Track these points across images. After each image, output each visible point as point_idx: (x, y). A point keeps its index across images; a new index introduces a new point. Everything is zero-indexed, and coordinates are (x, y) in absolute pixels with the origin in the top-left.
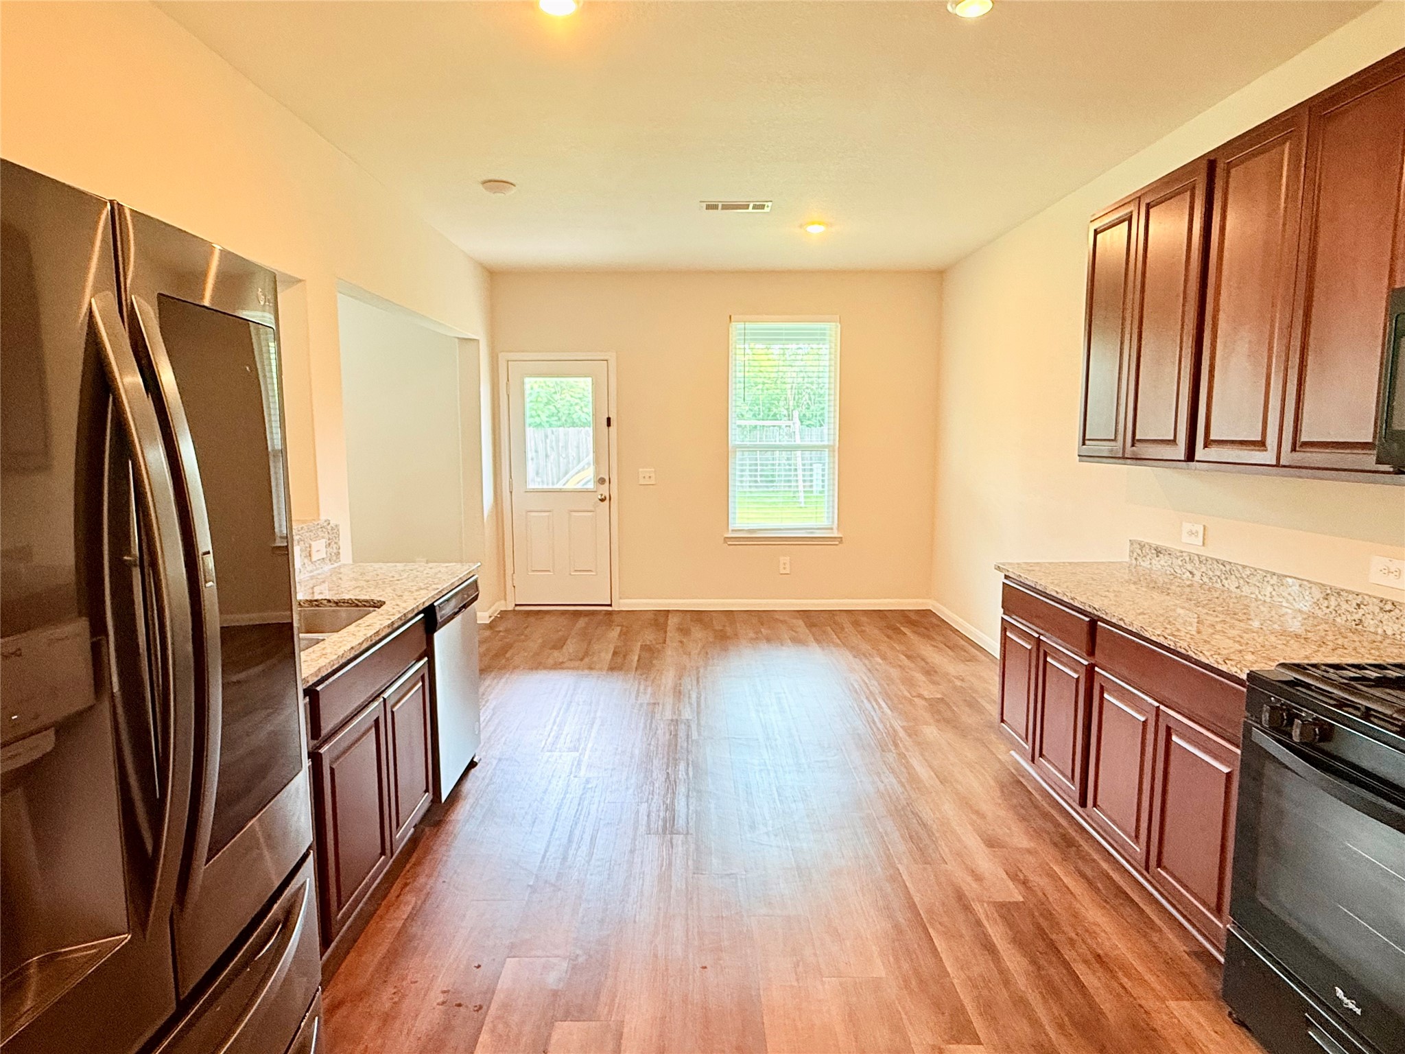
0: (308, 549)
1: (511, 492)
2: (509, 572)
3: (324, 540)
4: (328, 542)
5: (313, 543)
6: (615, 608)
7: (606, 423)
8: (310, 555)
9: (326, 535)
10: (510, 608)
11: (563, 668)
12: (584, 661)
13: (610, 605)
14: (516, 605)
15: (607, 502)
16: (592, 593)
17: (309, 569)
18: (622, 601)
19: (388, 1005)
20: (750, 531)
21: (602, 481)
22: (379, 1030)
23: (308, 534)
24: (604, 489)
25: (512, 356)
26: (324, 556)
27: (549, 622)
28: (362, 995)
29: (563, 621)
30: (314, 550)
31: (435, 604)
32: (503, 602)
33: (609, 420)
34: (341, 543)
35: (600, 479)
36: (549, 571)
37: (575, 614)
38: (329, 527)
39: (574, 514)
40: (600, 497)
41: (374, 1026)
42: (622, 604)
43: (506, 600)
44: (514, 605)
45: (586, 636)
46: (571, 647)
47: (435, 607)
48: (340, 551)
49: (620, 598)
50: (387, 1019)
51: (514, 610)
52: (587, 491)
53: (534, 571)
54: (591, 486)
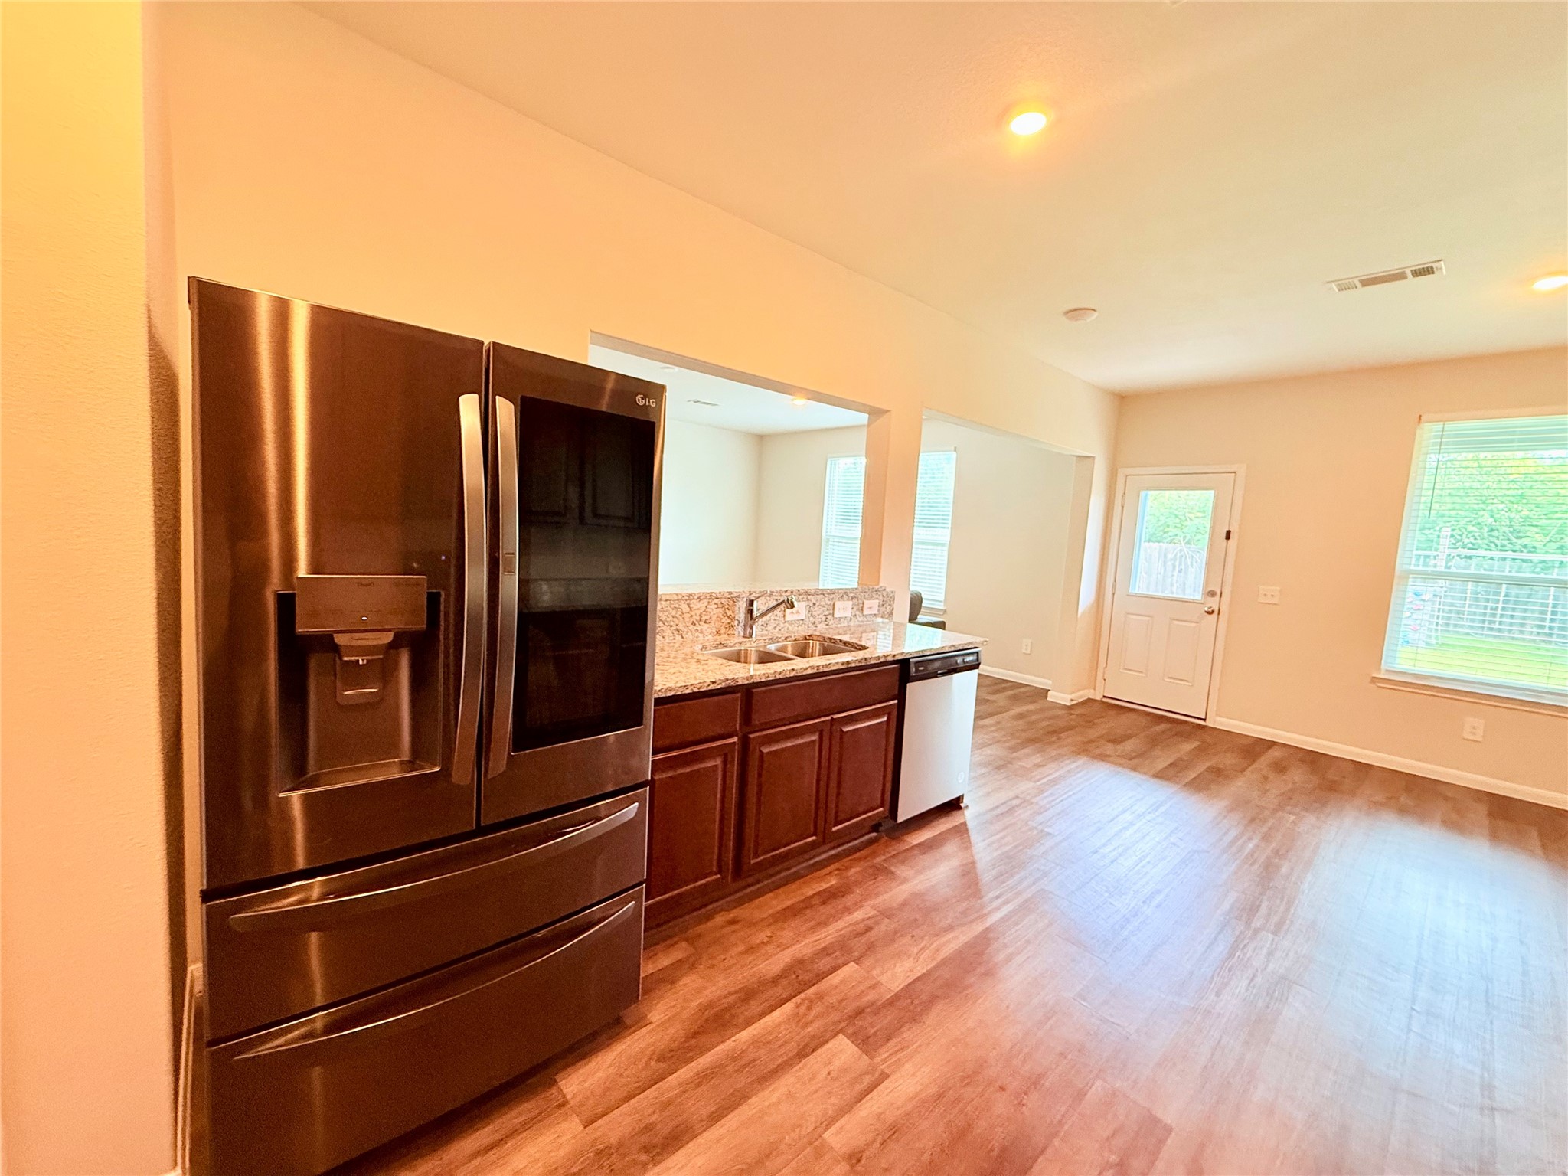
0: (861, 605)
1: (1114, 594)
2: (1102, 664)
3: (878, 601)
4: (881, 603)
5: (866, 602)
6: (1208, 723)
7: (1224, 535)
8: (862, 610)
9: (881, 598)
10: (1099, 698)
11: (1108, 762)
12: (1134, 762)
13: (1204, 720)
14: (1104, 697)
15: (1215, 615)
16: (1186, 704)
17: (860, 619)
18: (1218, 719)
19: (758, 941)
20: (1416, 676)
21: (1212, 594)
22: (741, 953)
23: (862, 594)
24: (1213, 603)
25: (1129, 471)
26: (877, 612)
27: (1126, 719)
28: (752, 924)
29: (1143, 721)
30: (866, 606)
31: (911, 660)
32: (1092, 691)
33: (1228, 533)
34: (895, 606)
35: (1209, 592)
36: (1141, 672)
37: (1157, 718)
38: (884, 593)
39: (1176, 622)
40: (1206, 609)
41: (741, 948)
42: (1215, 721)
43: (1095, 689)
44: (1102, 696)
45: (1154, 742)
46: (1129, 746)
47: (910, 662)
48: (894, 611)
49: (1217, 715)
50: (751, 950)
51: (1101, 701)
52: (1194, 602)
53: (1126, 669)
54: (1198, 597)
